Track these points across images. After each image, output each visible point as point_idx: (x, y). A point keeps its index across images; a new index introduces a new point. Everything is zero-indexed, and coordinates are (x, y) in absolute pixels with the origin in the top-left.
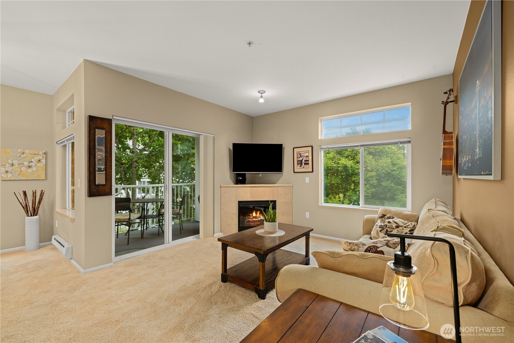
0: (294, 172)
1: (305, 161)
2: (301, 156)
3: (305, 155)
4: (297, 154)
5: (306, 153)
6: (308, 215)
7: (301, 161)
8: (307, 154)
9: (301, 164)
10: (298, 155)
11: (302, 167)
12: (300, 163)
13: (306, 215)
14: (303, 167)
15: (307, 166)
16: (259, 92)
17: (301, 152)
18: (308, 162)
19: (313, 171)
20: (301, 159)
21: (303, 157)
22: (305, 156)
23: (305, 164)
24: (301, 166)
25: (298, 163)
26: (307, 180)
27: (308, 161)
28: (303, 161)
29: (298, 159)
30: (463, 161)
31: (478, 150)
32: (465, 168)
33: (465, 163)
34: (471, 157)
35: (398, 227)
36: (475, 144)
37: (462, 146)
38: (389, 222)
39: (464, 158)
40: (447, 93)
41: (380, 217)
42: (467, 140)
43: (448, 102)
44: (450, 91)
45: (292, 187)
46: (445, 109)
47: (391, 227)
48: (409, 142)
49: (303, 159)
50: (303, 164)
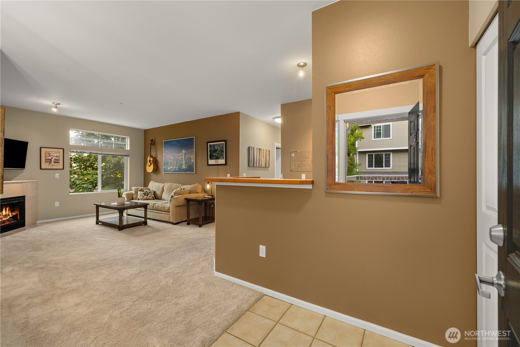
0: (41, 169)
1: (55, 160)
2: (50, 155)
4: (45, 153)
6: (57, 204)
7: (51, 160)
8: (58, 155)
9: (50, 162)
10: (47, 154)
11: (51, 165)
12: (50, 161)
14: (53, 165)
16: (53, 103)
17: (50, 152)
18: (58, 161)
19: (63, 169)
20: (50, 158)
21: (52, 157)
22: (55, 156)
24: (50, 164)
26: (57, 176)
28: (53, 160)
29: (46, 158)
30: (169, 168)
31: (184, 166)
32: (171, 170)
33: (172, 169)
34: (178, 168)
35: (150, 192)
36: (182, 165)
37: (168, 163)
38: (146, 191)
39: (170, 167)
40: (151, 140)
41: (139, 191)
42: (174, 163)
43: (152, 144)
44: (152, 140)
45: (38, 181)
46: (151, 147)
47: (148, 193)
48: (128, 156)
49: (52, 158)
50: (53, 162)
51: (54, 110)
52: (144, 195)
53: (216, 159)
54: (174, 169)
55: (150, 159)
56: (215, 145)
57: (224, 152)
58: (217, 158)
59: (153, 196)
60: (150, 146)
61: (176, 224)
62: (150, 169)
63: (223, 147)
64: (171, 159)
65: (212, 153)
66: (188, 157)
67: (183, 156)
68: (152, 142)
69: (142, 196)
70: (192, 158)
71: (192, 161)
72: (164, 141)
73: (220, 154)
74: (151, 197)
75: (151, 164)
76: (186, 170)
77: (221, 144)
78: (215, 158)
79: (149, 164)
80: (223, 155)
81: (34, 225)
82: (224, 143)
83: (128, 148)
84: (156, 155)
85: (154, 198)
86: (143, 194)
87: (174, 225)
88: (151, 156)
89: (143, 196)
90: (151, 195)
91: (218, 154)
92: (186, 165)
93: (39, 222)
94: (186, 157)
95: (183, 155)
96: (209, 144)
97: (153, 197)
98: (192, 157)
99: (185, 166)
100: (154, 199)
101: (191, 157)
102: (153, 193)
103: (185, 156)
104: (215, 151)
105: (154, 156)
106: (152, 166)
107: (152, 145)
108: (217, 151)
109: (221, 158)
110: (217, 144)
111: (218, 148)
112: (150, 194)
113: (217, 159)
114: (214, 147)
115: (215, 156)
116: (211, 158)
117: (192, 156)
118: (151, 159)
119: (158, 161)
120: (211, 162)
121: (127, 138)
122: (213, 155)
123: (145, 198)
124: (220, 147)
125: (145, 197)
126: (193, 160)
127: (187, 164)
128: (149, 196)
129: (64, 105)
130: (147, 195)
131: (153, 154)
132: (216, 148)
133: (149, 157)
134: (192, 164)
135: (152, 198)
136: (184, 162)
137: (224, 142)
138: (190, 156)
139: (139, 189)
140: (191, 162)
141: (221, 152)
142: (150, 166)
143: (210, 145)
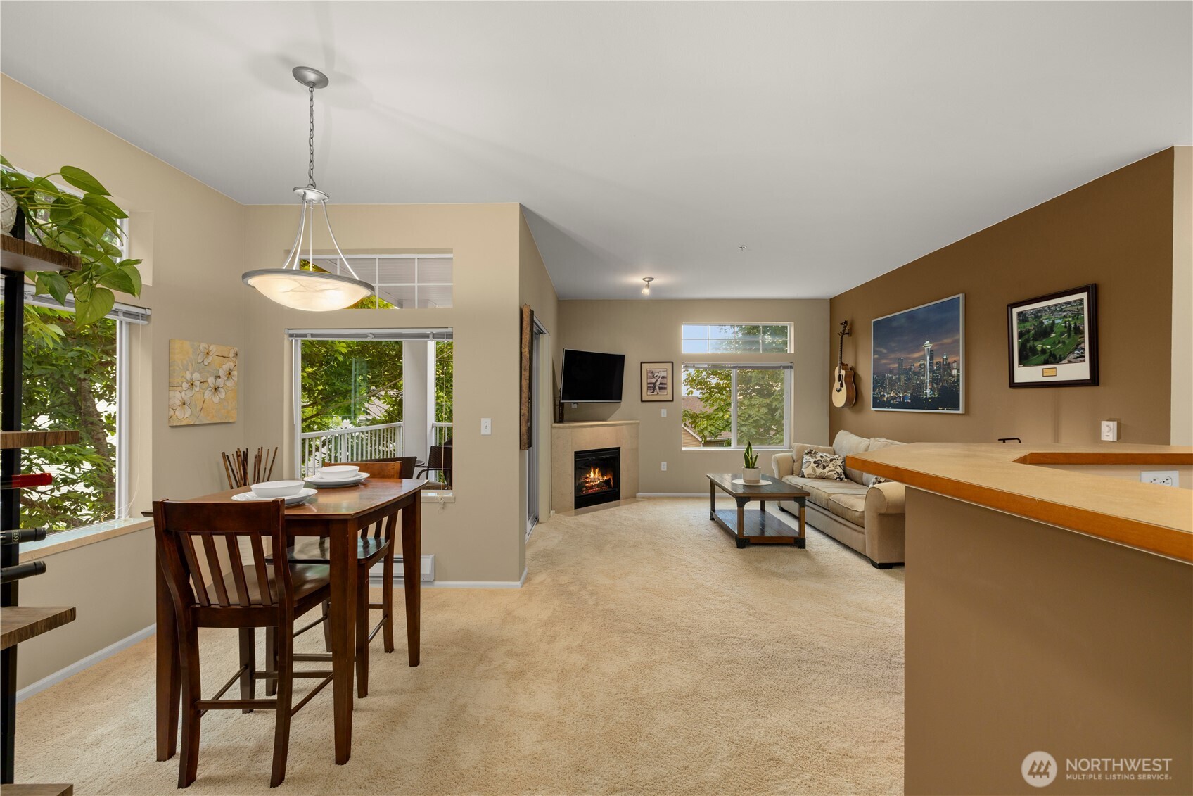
0: (642, 401)
1: (661, 384)
2: (653, 376)
3: (661, 375)
4: (647, 373)
5: (662, 371)
6: (664, 466)
7: (655, 384)
8: (663, 374)
9: (654, 389)
10: (649, 375)
11: (655, 393)
12: (652, 387)
13: (662, 466)
14: (658, 393)
15: (664, 392)
16: (644, 279)
17: (653, 370)
18: (665, 386)
19: (673, 401)
20: (654, 380)
21: (657, 377)
22: (661, 377)
23: (660, 388)
24: (653, 392)
25: (649, 388)
26: (664, 413)
27: (666, 384)
28: (658, 384)
29: (649, 381)
30: (886, 396)
31: (928, 391)
32: (892, 402)
33: (894, 398)
34: (912, 395)
35: (831, 460)
36: (921, 386)
37: (883, 383)
38: (821, 457)
39: (888, 393)
40: (842, 324)
41: (806, 454)
42: (899, 379)
43: (844, 334)
44: (846, 322)
45: (639, 424)
46: (842, 341)
47: (826, 461)
48: (792, 367)
49: (657, 381)
50: (657, 388)
51: (646, 292)
52: (817, 467)
53: (1046, 362)
54: (900, 397)
55: (840, 372)
56: (1040, 310)
57: (1083, 333)
58: (1053, 359)
59: (840, 470)
60: (840, 339)
61: (882, 566)
62: (840, 399)
63: (1078, 316)
64: (891, 371)
65: (1028, 340)
66: (941, 360)
67: (925, 360)
68: (845, 327)
69: (810, 467)
70: (955, 365)
71: (955, 372)
72: (873, 321)
73: (1064, 343)
74: (833, 473)
75: (842, 385)
76: (933, 404)
77: (1069, 303)
78: (1043, 358)
79: (837, 385)
80: (1078, 346)
81: (633, 498)
82: (1082, 300)
83: (791, 349)
84: (856, 361)
85: (843, 476)
86: (815, 462)
87: (875, 567)
88: (843, 366)
89: (812, 467)
90: (833, 468)
91: (1054, 344)
92: (935, 386)
93: (639, 494)
94: (935, 361)
95: (924, 356)
96: (1015, 311)
97: (838, 473)
98: (955, 362)
99: (931, 390)
100: (841, 479)
101: (949, 360)
102: (839, 463)
103: (932, 358)
104: (1044, 333)
105: (851, 364)
106: (844, 389)
107: (847, 335)
108: (1052, 331)
109: (1071, 357)
110: (1049, 307)
111: (1058, 321)
112: (831, 465)
113: (1052, 363)
114: (1037, 317)
115: (1044, 351)
116: (1024, 361)
117: (954, 359)
118: (843, 373)
119: (860, 378)
120: (1025, 374)
121: (790, 325)
122: (1034, 351)
123: (818, 474)
124: (1065, 317)
125: (819, 471)
126: (958, 370)
127: (937, 384)
128: (827, 469)
129: (659, 280)
130: (824, 468)
131: (849, 360)
132: (1046, 322)
133: (837, 368)
134: (954, 382)
135: (836, 476)
136: (928, 377)
137: (1084, 296)
138: (946, 359)
139: (807, 448)
140: (953, 376)
141: (1069, 336)
142: (839, 391)
143: (1019, 314)
